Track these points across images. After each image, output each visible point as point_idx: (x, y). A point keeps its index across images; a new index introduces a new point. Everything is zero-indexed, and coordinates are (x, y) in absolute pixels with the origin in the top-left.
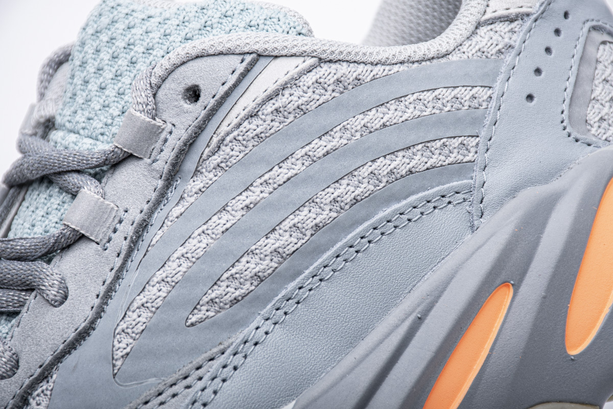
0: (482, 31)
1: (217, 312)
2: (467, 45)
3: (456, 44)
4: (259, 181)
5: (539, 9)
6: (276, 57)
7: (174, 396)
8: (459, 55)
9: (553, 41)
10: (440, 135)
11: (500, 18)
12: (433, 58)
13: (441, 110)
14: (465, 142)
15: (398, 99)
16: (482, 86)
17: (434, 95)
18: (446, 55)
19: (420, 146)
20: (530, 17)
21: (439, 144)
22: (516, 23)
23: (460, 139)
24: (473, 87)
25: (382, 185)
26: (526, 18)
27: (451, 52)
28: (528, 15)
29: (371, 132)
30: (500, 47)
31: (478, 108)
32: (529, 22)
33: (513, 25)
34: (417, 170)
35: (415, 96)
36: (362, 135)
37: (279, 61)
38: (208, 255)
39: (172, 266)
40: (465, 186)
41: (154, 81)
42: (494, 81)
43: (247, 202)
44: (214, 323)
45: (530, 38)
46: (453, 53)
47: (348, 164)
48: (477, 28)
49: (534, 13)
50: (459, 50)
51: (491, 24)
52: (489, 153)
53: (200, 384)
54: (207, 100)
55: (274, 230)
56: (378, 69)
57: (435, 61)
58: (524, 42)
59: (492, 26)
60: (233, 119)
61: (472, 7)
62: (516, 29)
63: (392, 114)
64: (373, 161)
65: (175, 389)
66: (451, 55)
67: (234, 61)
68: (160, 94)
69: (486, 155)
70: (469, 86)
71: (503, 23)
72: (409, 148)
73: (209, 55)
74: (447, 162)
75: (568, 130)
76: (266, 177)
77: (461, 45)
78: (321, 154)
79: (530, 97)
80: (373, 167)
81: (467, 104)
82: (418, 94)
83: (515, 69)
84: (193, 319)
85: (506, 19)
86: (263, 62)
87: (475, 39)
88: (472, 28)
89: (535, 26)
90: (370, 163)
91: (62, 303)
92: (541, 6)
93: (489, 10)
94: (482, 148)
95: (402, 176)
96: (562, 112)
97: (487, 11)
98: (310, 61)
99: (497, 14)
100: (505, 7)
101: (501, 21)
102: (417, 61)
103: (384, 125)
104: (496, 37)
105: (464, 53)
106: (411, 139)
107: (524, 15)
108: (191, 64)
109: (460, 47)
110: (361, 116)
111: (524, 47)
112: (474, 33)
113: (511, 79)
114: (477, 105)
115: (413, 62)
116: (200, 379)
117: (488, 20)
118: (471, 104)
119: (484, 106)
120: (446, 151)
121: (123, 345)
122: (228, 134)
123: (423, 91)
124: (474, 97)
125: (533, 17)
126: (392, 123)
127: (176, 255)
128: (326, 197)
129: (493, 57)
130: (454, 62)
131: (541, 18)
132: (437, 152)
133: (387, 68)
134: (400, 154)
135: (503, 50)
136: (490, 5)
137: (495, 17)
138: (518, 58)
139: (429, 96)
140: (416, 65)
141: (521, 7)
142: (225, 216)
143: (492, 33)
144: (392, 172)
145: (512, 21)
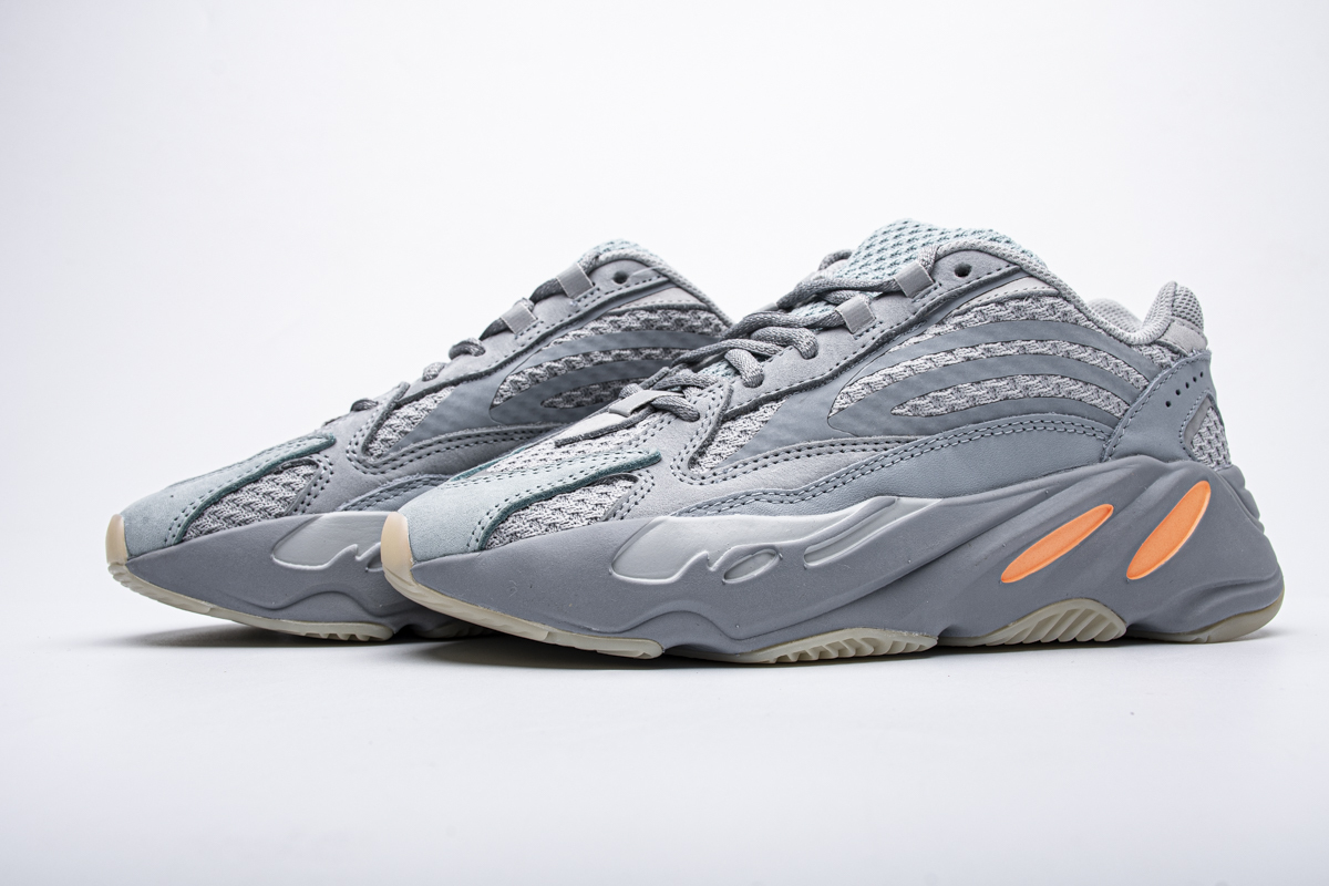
0: (1155, 347)
1: (914, 415)
3: (1138, 342)
4: (984, 346)
5: (1192, 356)
6: (1031, 276)
7: (864, 450)
8: (1137, 350)
9: (1191, 382)
10: (1109, 388)
11: (1168, 345)
12: (1122, 341)
13: (1116, 373)
14: (1120, 404)
15: (1094, 349)
16: (1144, 377)
17: (1116, 361)
18: (1131, 345)
19: (1094, 387)
21: (1105, 393)
22: (1176, 355)
23: (1118, 400)
24: (1139, 373)
25: (1061, 396)
26: (1181, 357)
28: (1185, 356)
29: (1069, 358)
30: (1162, 362)
31: (1137, 388)
32: (1182, 361)
33: (1174, 355)
34: (1086, 401)
35: (1105, 354)
36: (1063, 356)
37: (1032, 279)
38: (927, 375)
39: (899, 369)
40: (1108, 430)
41: (940, 252)
42: (1153, 379)
43: (970, 355)
44: (910, 421)
45: (1180, 370)
47: (1047, 369)
51: (1162, 346)
52: (1131, 420)
53: (884, 452)
54: (972, 279)
55: (979, 383)
56: (1090, 324)
57: (1122, 344)
58: (1176, 370)
59: (1162, 348)
60: (984, 298)
62: (1175, 359)
63: (1086, 355)
64: (1062, 377)
65: (866, 446)
66: (1134, 347)
67: (1003, 264)
68: (940, 263)
69: (1129, 420)
70: (1137, 371)
71: (1169, 350)
72: (1087, 384)
73: (986, 253)
74: (1104, 409)
75: (1181, 439)
76: (990, 346)
78: (1032, 352)
79: (1168, 404)
80: (1061, 381)
81: (1132, 381)
82: (1107, 354)
83: (1166, 381)
84: (898, 411)
85: (1172, 349)
86: (1022, 275)
87: (1150, 348)
88: (1150, 341)
89: (1186, 365)
90: (1059, 377)
91: (809, 358)
94: (1129, 414)
95: (1075, 399)
97: (1163, 337)
98: (1052, 290)
99: (1167, 342)
100: (1174, 342)
101: (1168, 348)
103: (1079, 360)
104: (1162, 356)
106: (1098, 380)
107: (1181, 355)
108: (972, 253)
109: (1140, 346)
110: (1068, 344)
111: (1176, 373)
112: (1150, 344)
113: (1162, 385)
114: (1137, 386)
115: (1110, 335)
116: (886, 450)
117: (1161, 342)
118: (1134, 382)
120: (1107, 401)
121: (843, 401)
122: (978, 306)
123: (1110, 355)
124: (1137, 380)
125: (1186, 359)
126: (1084, 362)
127: (904, 364)
128: (1023, 381)
129: (1156, 365)
132: (1103, 398)
133: (1095, 327)
134: (1081, 384)
135: (1163, 366)
138: (1170, 376)
139: (1113, 360)
140: (1111, 338)
141: (1183, 348)
142: (949, 356)
144: (1070, 392)
145: (1174, 352)
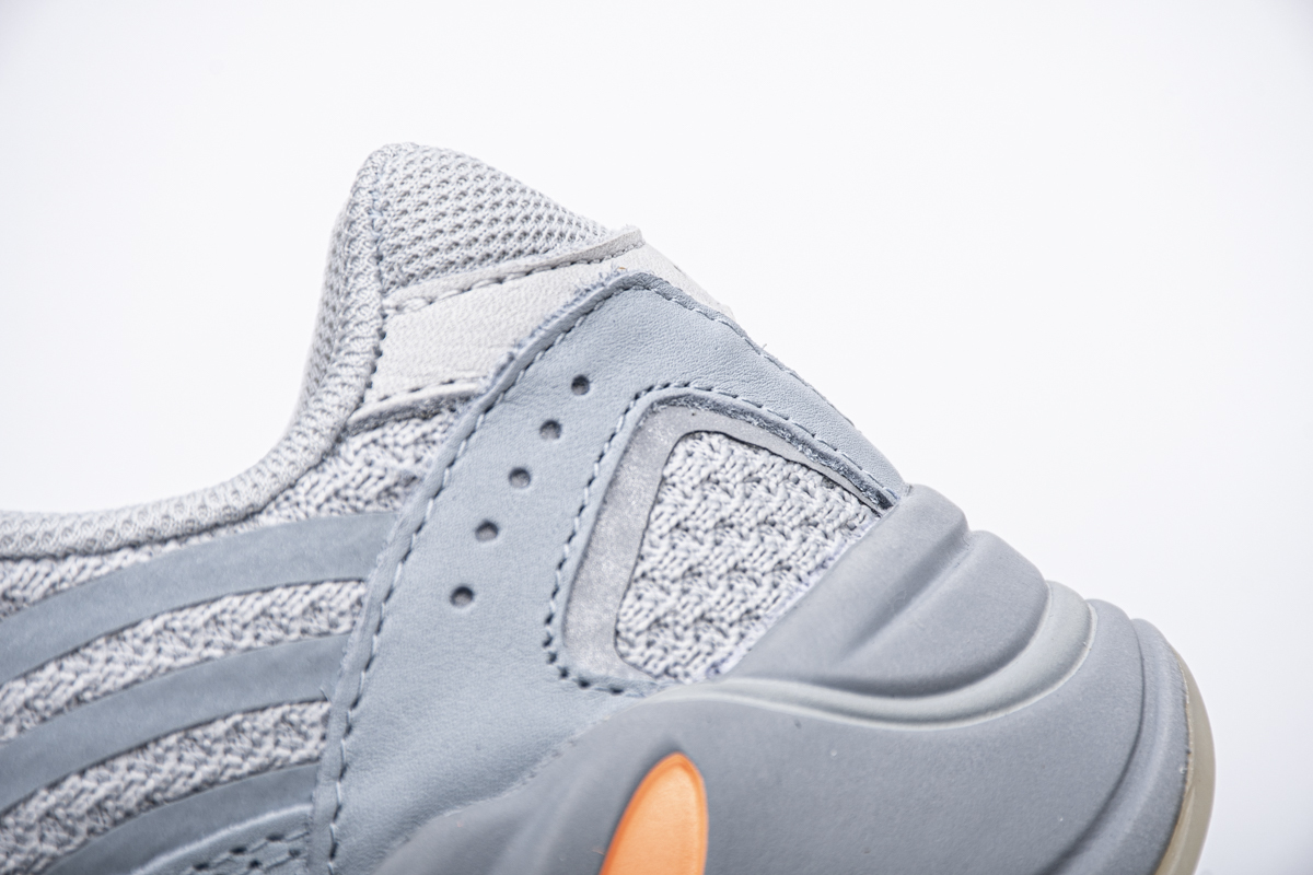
0: (351, 447)
2: (308, 485)
3: (277, 486)
5: (494, 383)
8: (285, 513)
9: (533, 454)
10: (226, 707)
11: (392, 413)
12: (217, 526)
13: (227, 648)
14: (294, 717)
15: (116, 635)
16: (336, 581)
17: (208, 613)
18: (253, 514)
19: (172, 740)
20: (470, 404)
21: (220, 728)
22: (438, 419)
23: (279, 712)
24: (314, 585)
25: (77, 840)
26: (459, 408)
27: (265, 507)
28: (466, 398)
29: (44, 719)
30: (388, 481)
31: (327, 634)
32: (467, 414)
33: (427, 427)
34: (169, 795)
35: (159, 622)
36: (21, 729)
40: (294, 822)
42: (371, 563)
45: (468, 454)
46: (272, 506)
48: (339, 440)
49: (480, 395)
50: (287, 499)
51: (375, 428)
52: (351, 738)
56: (67, 569)
57: (222, 533)
58: (451, 464)
59: (377, 434)
61: (328, 392)
62: (437, 436)
63: (97, 671)
64: (52, 786)
66: (265, 512)
69: (343, 742)
70: (302, 584)
71: (404, 423)
72: (143, 747)
74: (247, 767)
75: (560, 662)
77: (292, 486)
79: (464, 592)
80: (52, 799)
81: (296, 626)
82: (167, 617)
83: (422, 533)
85: (408, 414)
87: (332, 467)
88: (325, 443)
89: (483, 423)
90: (43, 793)
92: (498, 374)
93: (370, 396)
94: (336, 727)
95: (129, 815)
96: (549, 620)
97: (367, 399)
99: (386, 405)
100: (408, 387)
101: (399, 421)
102: (176, 537)
103: (78, 699)
104: (383, 460)
105: (298, 504)
106: (148, 723)
107: (454, 401)
109: (290, 493)
110: (20, 684)
111: (450, 476)
112: (331, 453)
113: (412, 557)
114: (325, 627)
115: (164, 541)
117: (365, 420)
118: (306, 624)
119: (345, 624)
120: (244, 743)
123: (181, 609)
124: (315, 608)
125: (476, 404)
126: (98, 694)
129: (369, 508)
130: (268, 530)
131: (503, 401)
132: (220, 747)
133: (93, 561)
134: (122, 763)
135: (399, 490)
136: (374, 385)
137: (381, 413)
138: (431, 503)
139: (198, 617)
140: (172, 546)
141: (451, 382)
143: (374, 451)
144: (99, 806)
145: (426, 416)
